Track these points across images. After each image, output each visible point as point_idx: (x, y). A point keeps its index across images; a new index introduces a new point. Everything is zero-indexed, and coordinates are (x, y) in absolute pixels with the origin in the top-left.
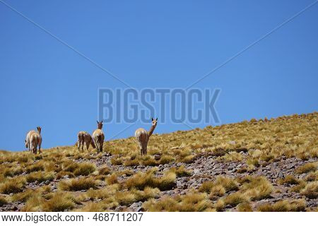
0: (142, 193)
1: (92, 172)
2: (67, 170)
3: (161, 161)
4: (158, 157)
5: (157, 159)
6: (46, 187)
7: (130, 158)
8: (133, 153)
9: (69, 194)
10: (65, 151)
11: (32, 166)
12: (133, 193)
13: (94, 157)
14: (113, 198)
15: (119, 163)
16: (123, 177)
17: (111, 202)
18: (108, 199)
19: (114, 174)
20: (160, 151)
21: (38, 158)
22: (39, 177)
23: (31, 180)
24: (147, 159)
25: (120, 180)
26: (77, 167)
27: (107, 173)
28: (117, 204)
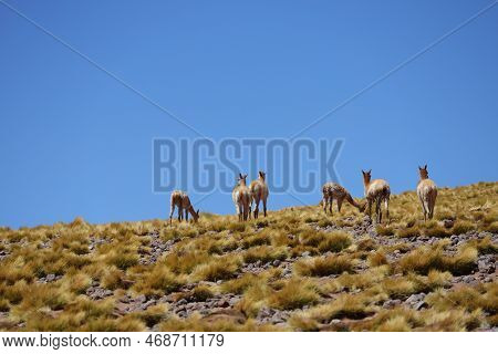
0: (425, 279)
1: (347, 246)
2: (308, 244)
3: (454, 229)
4: (450, 223)
5: (448, 226)
6: (274, 270)
7: (406, 224)
8: (411, 217)
9: (310, 281)
10: (304, 213)
11: (252, 238)
12: (411, 279)
13: (351, 223)
14: (379, 287)
15: (389, 233)
16: (394, 255)
17: (377, 293)
18: (372, 289)
19: (380, 249)
20: (452, 214)
21: (261, 225)
22: (263, 255)
23: (250, 260)
24: (432, 226)
25: (390, 259)
26: (323, 238)
27: (369, 249)
28: (386, 296)
